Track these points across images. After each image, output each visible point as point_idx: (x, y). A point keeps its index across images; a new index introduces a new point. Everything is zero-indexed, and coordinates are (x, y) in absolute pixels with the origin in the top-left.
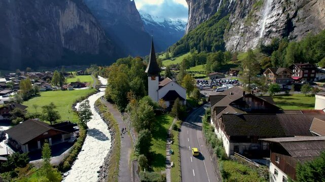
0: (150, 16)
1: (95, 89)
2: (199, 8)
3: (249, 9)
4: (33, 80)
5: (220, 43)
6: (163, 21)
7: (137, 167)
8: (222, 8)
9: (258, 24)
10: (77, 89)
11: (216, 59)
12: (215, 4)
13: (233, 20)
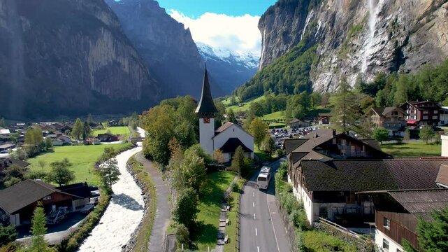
0: (210, 49)
1: (130, 143)
2: (276, 36)
3: (343, 36)
4: (47, 132)
5: (305, 83)
6: (229, 56)
7: (174, 243)
8: (307, 37)
9: (357, 55)
10: (106, 143)
11: (298, 102)
12: (298, 31)
13: (323, 52)
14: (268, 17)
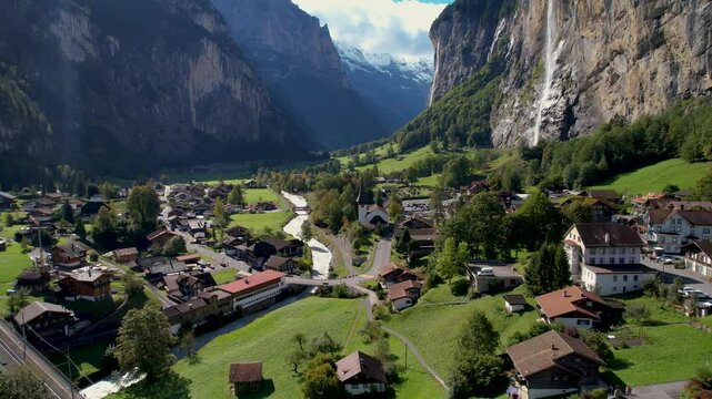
0: (359, 52)
2: (453, 54)
3: (528, 73)
5: (483, 130)
6: (388, 63)
8: (496, 58)
9: (534, 105)
12: (484, 47)
13: (506, 89)
14: (442, 25)
